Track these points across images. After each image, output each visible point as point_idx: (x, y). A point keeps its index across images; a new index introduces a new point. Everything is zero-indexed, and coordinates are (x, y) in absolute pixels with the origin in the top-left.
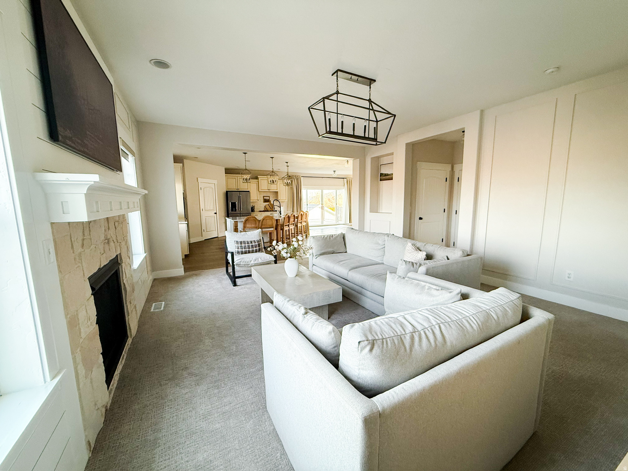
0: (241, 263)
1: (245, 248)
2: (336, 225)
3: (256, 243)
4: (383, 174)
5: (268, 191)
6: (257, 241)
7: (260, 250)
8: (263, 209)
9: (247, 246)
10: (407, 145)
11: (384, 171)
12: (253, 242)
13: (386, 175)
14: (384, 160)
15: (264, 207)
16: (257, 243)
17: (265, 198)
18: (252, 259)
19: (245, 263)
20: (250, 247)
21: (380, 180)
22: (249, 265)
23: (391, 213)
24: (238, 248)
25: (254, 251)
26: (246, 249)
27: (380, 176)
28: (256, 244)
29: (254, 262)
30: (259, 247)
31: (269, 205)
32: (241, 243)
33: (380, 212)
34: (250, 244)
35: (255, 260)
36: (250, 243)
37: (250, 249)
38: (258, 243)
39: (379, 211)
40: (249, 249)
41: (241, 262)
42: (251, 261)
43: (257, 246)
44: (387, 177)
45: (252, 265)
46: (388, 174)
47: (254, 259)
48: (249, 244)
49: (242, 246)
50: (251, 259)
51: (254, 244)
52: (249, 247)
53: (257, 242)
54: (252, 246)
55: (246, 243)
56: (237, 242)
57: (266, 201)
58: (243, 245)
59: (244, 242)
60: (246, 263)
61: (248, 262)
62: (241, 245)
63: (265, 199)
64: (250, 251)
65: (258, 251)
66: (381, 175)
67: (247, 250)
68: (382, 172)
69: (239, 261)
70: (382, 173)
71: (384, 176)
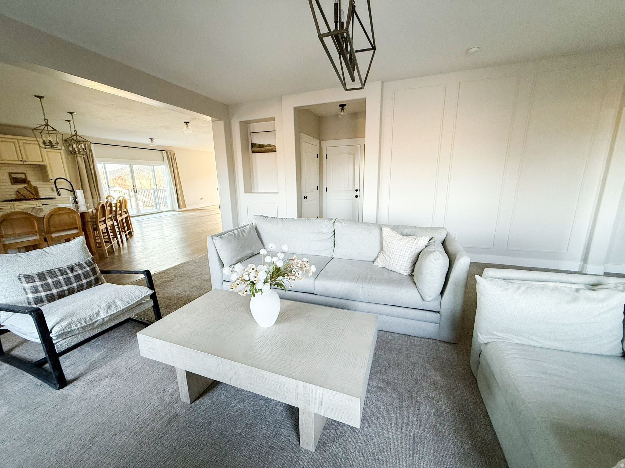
0: (74, 327)
1: (57, 284)
2: (160, 212)
3: (84, 268)
4: (256, 144)
5: (22, 163)
6: (86, 263)
7: (97, 282)
8: (14, 197)
9: (62, 281)
10: (296, 109)
11: (257, 140)
12: (76, 268)
13: (260, 146)
14: (256, 127)
15: (14, 193)
16: (88, 269)
17: (14, 176)
18: (99, 306)
19: (84, 324)
20: (73, 279)
21: (253, 152)
22: (96, 324)
23: (278, 193)
24: (37, 291)
25: (85, 286)
26: (62, 287)
27: (252, 147)
28: (87, 271)
29: (107, 311)
30: (95, 276)
31: (29, 189)
32: (42, 276)
33: (255, 192)
34: (71, 275)
35: (109, 307)
36: (69, 271)
37: (72, 284)
38: (91, 267)
39: (254, 190)
40: (70, 286)
41: (73, 325)
42: (99, 312)
43: (91, 273)
44: (263, 149)
45: (103, 321)
46: (263, 145)
47: (103, 305)
48: (67, 274)
49: (47, 284)
50: (97, 309)
51: (80, 272)
52: (68, 281)
53: (89, 266)
54: (77, 277)
55: (58, 273)
56: (29, 278)
57: (15, 181)
58: (50, 281)
59: (51, 273)
60: (85, 322)
61: (90, 319)
62: (43, 282)
63: (13, 178)
64: (74, 289)
65: (95, 284)
66: (253, 145)
67: (65, 288)
68: (254, 141)
69: (65, 323)
70: (254, 144)
71: (258, 148)
